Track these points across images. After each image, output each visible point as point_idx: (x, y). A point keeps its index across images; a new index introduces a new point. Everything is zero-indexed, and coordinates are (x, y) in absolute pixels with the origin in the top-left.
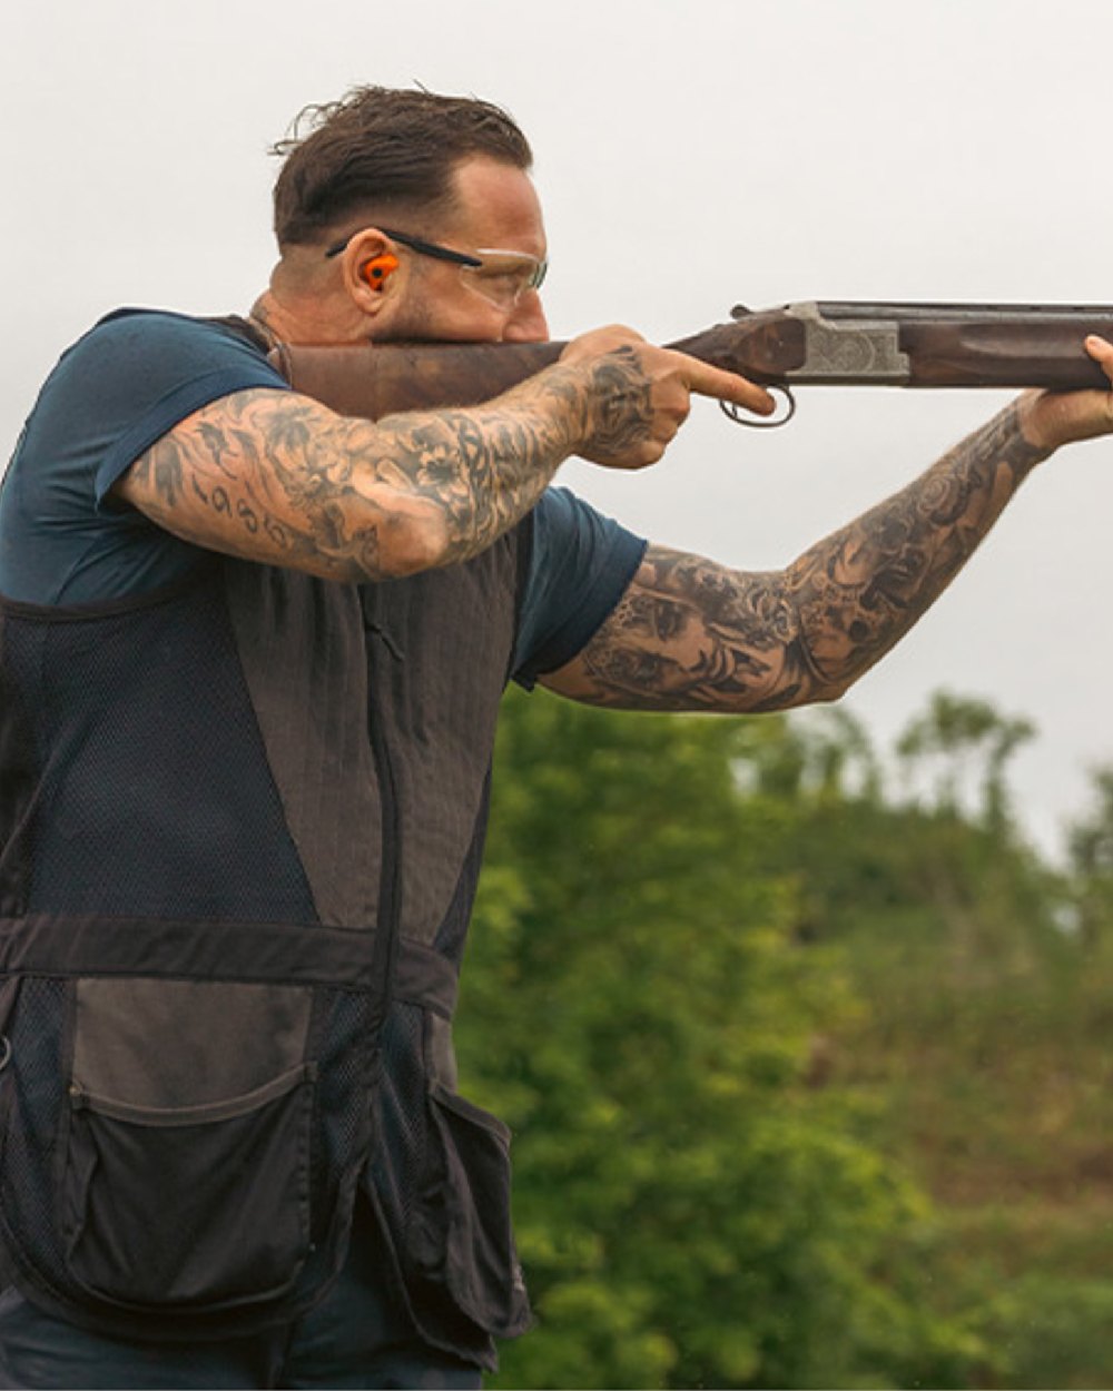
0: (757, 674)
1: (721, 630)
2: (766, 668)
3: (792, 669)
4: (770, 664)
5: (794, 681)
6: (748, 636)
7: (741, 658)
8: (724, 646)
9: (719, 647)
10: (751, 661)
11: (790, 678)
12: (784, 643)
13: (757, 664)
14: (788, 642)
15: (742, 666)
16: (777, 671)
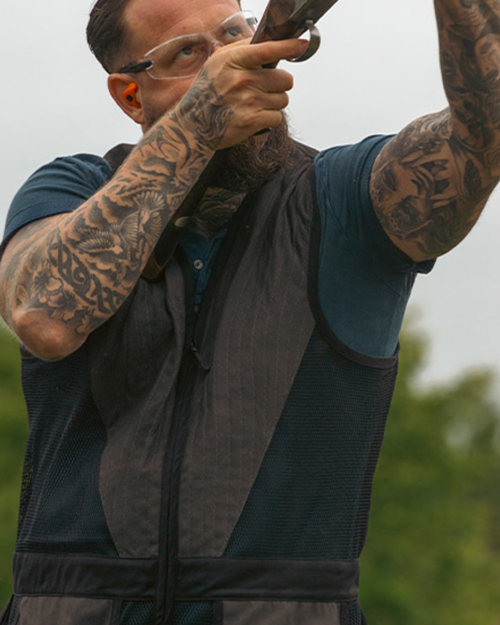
0: (445, 169)
1: (408, 159)
2: (446, 161)
3: (459, 154)
4: (446, 157)
5: (465, 160)
6: (424, 150)
7: (430, 166)
8: (416, 167)
9: (415, 170)
10: (436, 163)
11: (461, 158)
12: (447, 140)
13: (440, 163)
14: (448, 138)
15: (434, 170)
16: (452, 159)
